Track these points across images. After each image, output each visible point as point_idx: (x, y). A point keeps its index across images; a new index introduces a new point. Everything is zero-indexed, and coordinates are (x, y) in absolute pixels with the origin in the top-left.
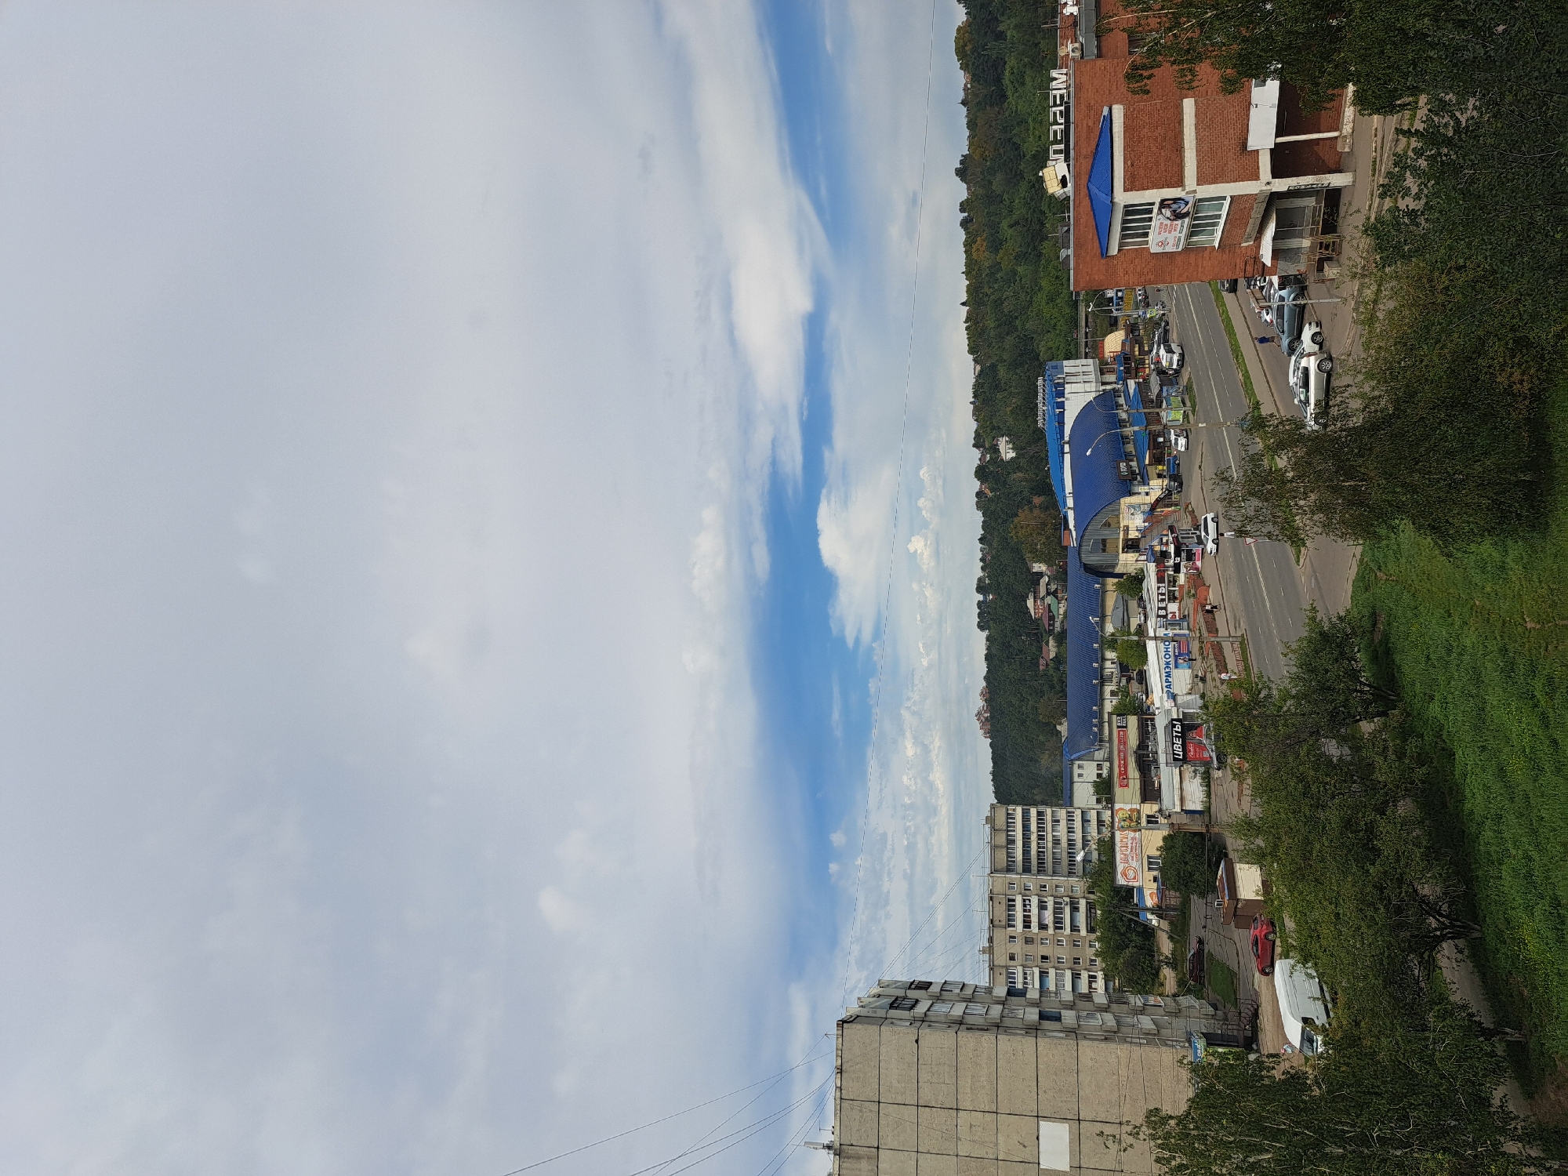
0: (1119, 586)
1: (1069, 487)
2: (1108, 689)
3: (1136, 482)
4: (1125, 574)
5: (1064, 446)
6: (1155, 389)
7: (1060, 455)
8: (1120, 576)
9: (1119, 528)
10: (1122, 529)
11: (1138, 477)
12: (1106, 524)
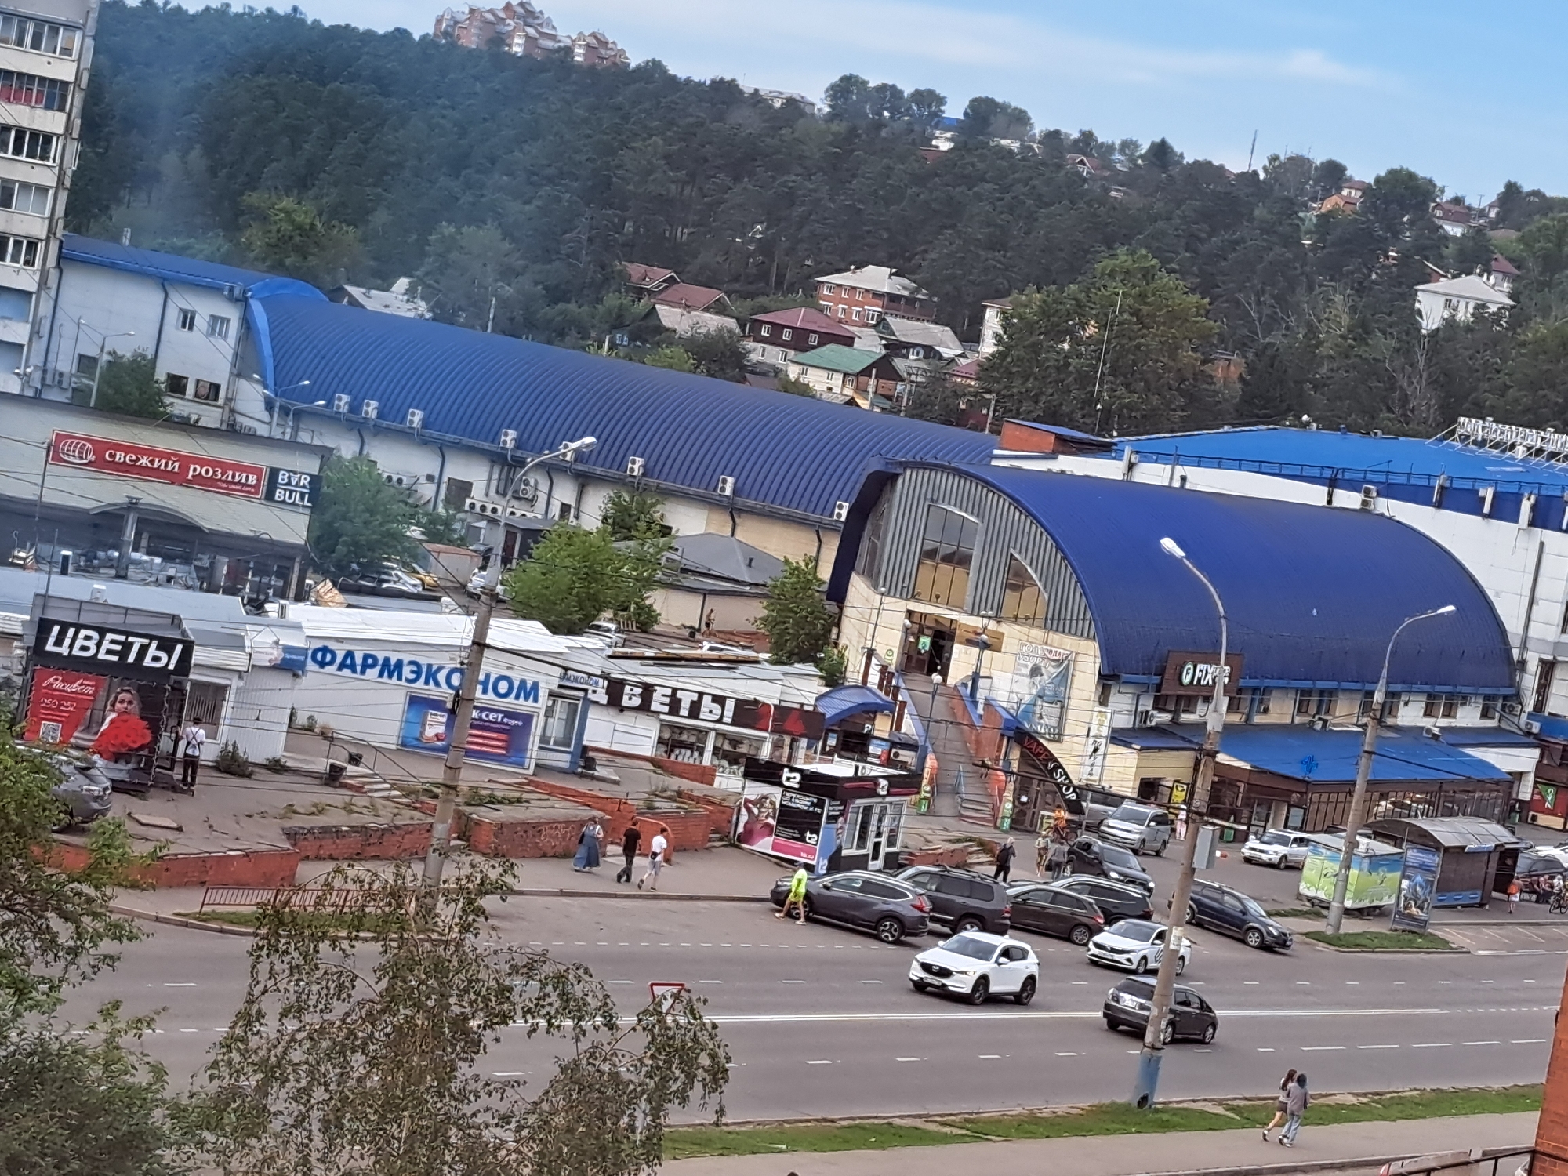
0: (802, 578)
1: (1205, 480)
2: (478, 475)
3: (1147, 704)
4: (841, 609)
5: (1359, 491)
6: (1447, 831)
7: (1328, 474)
8: (838, 591)
9: (998, 619)
10: (992, 625)
11: (1165, 717)
12: (1017, 580)
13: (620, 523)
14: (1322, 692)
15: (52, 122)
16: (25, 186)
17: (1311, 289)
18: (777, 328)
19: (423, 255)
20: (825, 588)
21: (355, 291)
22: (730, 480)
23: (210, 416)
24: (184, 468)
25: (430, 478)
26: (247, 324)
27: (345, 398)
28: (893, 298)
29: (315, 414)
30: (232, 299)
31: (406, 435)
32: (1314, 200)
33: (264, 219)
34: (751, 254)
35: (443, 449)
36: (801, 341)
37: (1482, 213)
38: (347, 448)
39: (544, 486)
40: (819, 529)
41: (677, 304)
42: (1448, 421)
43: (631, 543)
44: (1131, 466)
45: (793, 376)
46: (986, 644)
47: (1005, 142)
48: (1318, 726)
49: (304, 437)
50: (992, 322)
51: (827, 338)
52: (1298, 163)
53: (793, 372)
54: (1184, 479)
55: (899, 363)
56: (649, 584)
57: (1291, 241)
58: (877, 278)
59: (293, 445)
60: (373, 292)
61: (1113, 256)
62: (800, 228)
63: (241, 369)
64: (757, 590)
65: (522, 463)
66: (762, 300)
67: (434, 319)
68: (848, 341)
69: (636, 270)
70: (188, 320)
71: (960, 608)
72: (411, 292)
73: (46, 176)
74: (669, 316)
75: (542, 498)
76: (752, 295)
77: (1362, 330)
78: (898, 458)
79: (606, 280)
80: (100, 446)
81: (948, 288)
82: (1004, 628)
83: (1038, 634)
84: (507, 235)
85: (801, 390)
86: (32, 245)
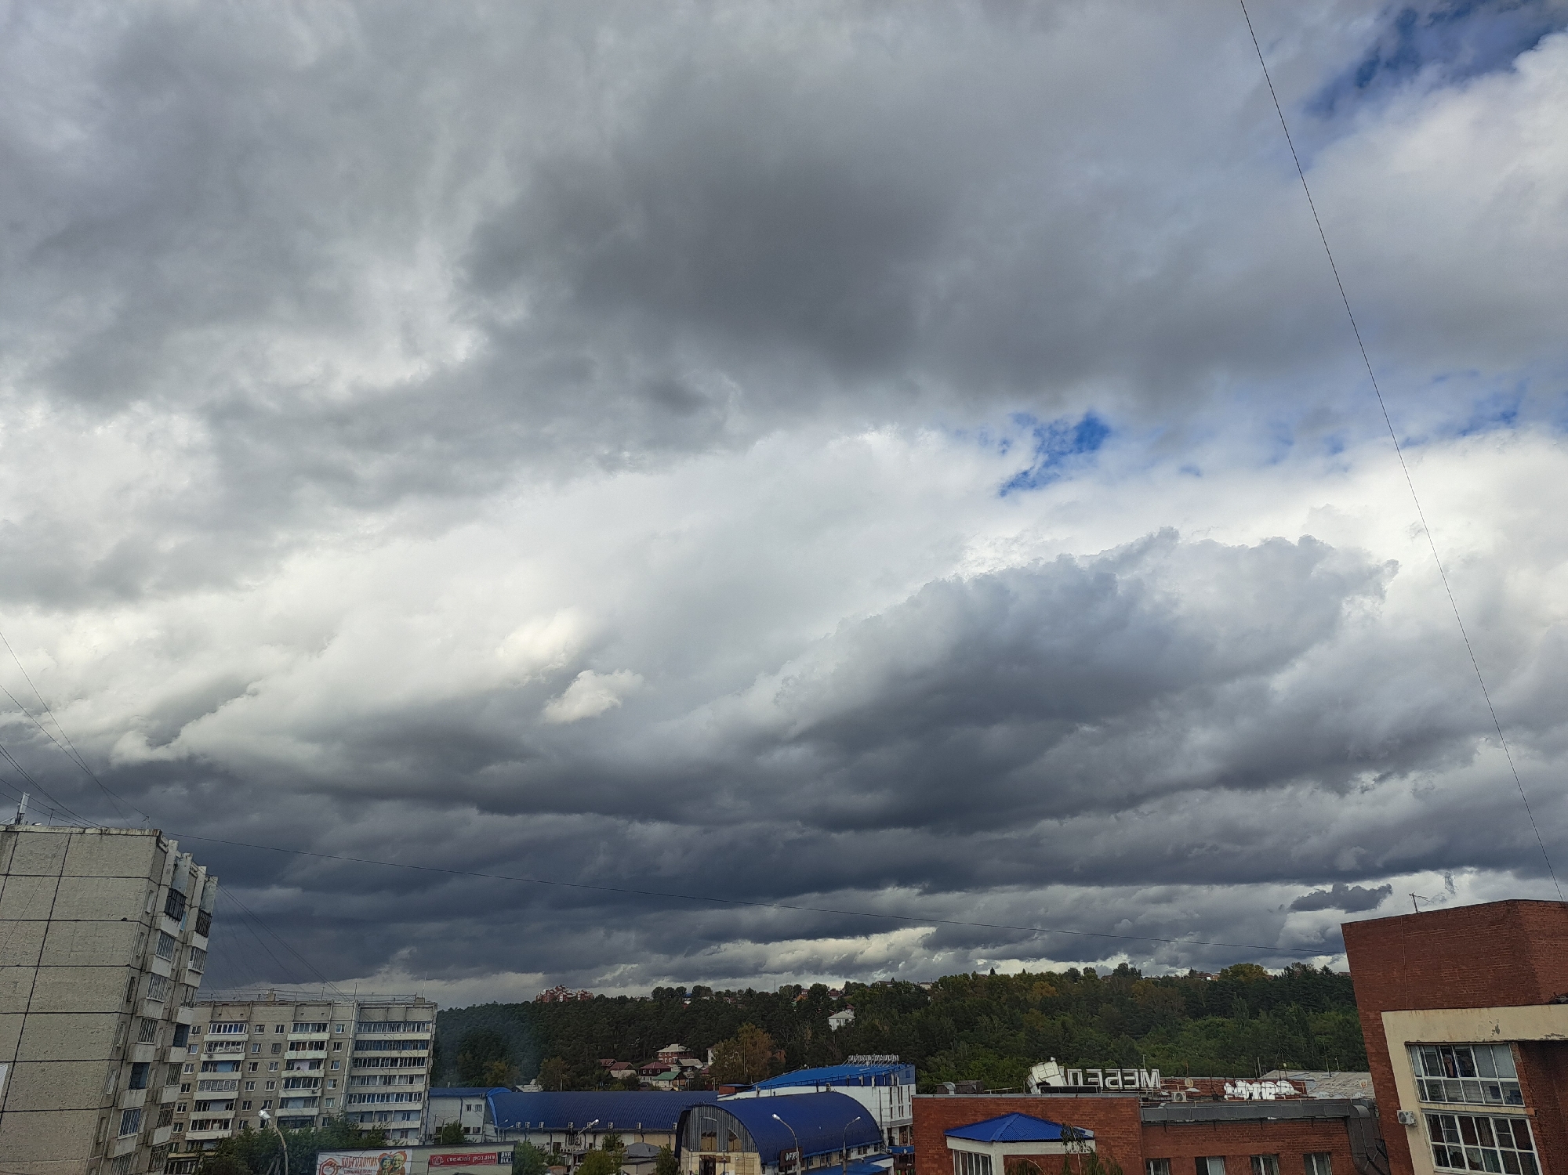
0: (666, 1152)
1: (780, 1092)
2: (563, 1140)
3: (776, 1170)
4: (679, 1159)
5: (824, 1085)
7: (815, 1082)
8: (678, 1154)
9: (728, 1152)
10: (726, 1154)
12: (732, 1138)
13: (609, 1145)
14: (827, 1154)
15: (424, 1053)
16: (417, 1076)
17: (799, 1024)
18: (648, 1070)
19: (539, 1070)
20: (673, 1153)
21: (519, 1087)
22: (640, 1124)
23: (479, 1138)
24: (471, 1159)
25: (548, 1144)
26: (487, 1105)
27: (519, 1123)
28: (679, 1054)
29: (509, 1131)
30: (482, 1098)
31: (539, 1132)
32: (794, 997)
33: (490, 1069)
34: (637, 1048)
35: (551, 1133)
36: (655, 1073)
37: (841, 992)
38: (522, 1139)
39: (583, 1139)
40: (669, 1133)
41: (616, 1069)
42: (845, 1058)
43: (613, 1152)
44: (758, 1092)
45: (654, 1085)
46: (726, 1161)
47: (705, 998)
48: (828, 1166)
49: (508, 1139)
50: (710, 1054)
51: (663, 1070)
52: (789, 987)
53: (654, 1083)
54: (774, 1093)
55: (685, 1073)
56: (619, 1165)
57: (791, 1011)
58: (675, 1048)
59: (505, 1143)
60: (525, 1086)
61: (743, 1026)
62: (650, 1036)
63: (486, 1122)
64: (653, 1160)
65: (576, 1133)
66: (642, 1062)
67: (544, 1090)
68: (669, 1070)
69: (603, 1061)
70: (469, 1108)
71: (715, 1151)
72: (536, 1084)
73: (423, 1071)
74: (615, 1074)
75: (583, 1143)
76: (638, 1062)
77: (815, 1035)
78: (690, 1105)
79: (595, 1066)
80: (445, 1157)
81: (696, 1046)
82: (730, 1154)
83: (740, 1154)
84: (564, 1059)
85: (658, 1089)
86: (420, 1094)
